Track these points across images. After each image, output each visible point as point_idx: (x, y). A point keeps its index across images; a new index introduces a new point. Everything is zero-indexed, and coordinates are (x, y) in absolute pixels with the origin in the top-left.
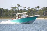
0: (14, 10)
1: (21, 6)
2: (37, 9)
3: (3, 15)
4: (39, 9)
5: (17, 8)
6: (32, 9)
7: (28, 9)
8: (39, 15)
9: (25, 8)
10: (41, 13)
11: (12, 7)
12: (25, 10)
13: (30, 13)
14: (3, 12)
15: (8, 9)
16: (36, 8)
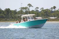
0: (24, 11)
1: (32, 6)
2: (53, 10)
3: (10, 18)
4: (56, 10)
5: (27, 9)
6: (47, 9)
7: (41, 10)
8: (56, 18)
9: (38, 8)
10: (58, 15)
11: (21, 8)
12: (37, 10)
13: (44, 15)
14: (10, 14)
15: (16, 10)
16: (52, 8)
